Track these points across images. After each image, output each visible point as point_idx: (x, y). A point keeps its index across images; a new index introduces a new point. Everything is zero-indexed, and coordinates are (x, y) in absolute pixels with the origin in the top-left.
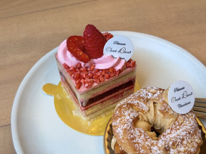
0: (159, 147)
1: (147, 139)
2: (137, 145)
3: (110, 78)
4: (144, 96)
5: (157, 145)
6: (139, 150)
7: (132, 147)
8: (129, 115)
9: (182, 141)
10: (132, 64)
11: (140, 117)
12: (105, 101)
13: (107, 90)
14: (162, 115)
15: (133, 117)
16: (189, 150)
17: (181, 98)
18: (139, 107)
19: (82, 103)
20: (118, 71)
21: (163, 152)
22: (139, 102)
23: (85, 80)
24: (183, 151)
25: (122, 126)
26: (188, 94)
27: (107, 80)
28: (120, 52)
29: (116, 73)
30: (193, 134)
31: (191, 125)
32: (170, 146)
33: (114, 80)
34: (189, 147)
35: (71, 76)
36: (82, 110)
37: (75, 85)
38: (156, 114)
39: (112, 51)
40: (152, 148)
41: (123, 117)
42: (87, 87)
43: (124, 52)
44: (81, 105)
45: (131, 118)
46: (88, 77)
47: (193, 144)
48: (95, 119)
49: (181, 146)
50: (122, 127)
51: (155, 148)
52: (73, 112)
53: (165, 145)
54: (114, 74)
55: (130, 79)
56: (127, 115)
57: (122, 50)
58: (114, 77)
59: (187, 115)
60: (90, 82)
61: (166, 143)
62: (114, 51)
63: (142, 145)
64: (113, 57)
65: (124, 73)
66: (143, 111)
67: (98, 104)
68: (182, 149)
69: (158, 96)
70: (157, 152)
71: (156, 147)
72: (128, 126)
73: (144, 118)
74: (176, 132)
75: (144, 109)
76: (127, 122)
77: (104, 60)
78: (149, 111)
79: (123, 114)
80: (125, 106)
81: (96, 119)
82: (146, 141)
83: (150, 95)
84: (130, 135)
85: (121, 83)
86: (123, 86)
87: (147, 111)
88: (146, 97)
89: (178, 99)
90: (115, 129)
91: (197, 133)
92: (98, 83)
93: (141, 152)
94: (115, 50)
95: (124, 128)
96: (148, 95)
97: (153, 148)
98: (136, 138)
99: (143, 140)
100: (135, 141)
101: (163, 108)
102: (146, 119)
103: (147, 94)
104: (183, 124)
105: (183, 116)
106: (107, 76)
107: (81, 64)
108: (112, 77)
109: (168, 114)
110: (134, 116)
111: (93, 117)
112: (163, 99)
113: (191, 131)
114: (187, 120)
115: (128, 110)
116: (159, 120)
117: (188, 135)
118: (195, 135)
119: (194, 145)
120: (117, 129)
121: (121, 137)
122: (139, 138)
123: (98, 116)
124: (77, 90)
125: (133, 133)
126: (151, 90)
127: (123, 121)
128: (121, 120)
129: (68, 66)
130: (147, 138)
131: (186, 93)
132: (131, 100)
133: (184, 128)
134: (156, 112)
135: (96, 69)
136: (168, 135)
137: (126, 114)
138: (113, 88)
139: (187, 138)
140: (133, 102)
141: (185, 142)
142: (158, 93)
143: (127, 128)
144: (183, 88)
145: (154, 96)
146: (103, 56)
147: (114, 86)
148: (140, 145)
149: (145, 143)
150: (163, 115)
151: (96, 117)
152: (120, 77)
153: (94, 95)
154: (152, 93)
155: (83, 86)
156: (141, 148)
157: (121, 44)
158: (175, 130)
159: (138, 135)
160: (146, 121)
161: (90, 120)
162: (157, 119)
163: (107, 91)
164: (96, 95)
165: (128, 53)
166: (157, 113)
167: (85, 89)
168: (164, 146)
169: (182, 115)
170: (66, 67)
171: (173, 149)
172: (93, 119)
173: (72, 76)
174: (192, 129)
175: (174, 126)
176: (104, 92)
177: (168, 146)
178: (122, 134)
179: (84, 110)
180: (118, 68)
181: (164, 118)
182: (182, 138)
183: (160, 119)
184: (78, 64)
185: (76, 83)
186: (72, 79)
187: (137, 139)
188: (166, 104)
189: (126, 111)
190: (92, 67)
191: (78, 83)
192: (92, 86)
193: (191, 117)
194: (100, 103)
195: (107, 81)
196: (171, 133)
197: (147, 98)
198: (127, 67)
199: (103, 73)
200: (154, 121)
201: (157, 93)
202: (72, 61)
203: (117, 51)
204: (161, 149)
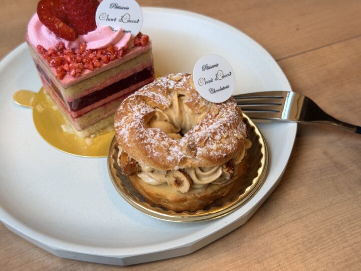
0: (181, 146)
1: (163, 138)
2: (149, 146)
3: (111, 62)
4: (163, 85)
5: (177, 144)
6: (152, 152)
7: (142, 151)
8: (139, 110)
9: (213, 136)
10: (144, 41)
11: (157, 114)
12: (109, 102)
13: (109, 82)
14: (190, 110)
15: (144, 113)
16: (225, 147)
17: (214, 80)
18: (155, 101)
19: (70, 104)
20: (121, 50)
21: (186, 153)
22: (155, 94)
23: (71, 65)
24: (215, 149)
25: (128, 125)
26: (224, 75)
27: (105, 65)
28: (121, 20)
29: (118, 54)
30: (231, 126)
31: (229, 116)
32: (196, 143)
33: (117, 67)
34: (224, 144)
35: (49, 62)
36: (74, 118)
37: (56, 74)
38: (182, 111)
39: (109, 20)
40: (170, 149)
41: (129, 114)
42: (74, 76)
43: (128, 21)
44: (69, 110)
45: (142, 114)
46: (74, 61)
47: (231, 140)
48: (98, 135)
49: (213, 143)
50: (127, 127)
51: (176, 149)
52: (63, 126)
53: (188, 142)
54: (115, 55)
55: (145, 67)
56: (136, 111)
57: (125, 17)
58: (117, 60)
59: (224, 104)
60: (78, 68)
61: (191, 139)
62: (112, 20)
63: (156, 146)
64: (111, 29)
65: (132, 54)
66: (161, 106)
67: (97, 109)
68: (214, 147)
69: (185, 84)
70: (178, 153)
71: (176, 147)
72: (136, 124)
73: (165, 117)
74: (208, 127)
75: (163, 103)
76: (135, 120)
77: (98, 34)
78: (171, 106)
79: (131, 110)
80: (133, 99)
81: (100, 135)
82: (162, 141)
83: (172, 83)
84: (138, 134)
85: (130, 72)
86: (135, 78)
87: (168, 107)
88: (165, 86)
89: (210, 82)
90: (119, 131)
91: (238, 127)
92: (91, 70)
93: (155, 155)
94: (114, 18)
95: (130, 127)
96: (170, 84)
97: (172, 149)
98: (147, 138)
99: (158, 140)
100: (145, 141)
101: (191, 100)
102: (167, 117)
103: (167, 83)
104: (218, 116)
105: (218, 106)
106: (104, 58)
107: (63, 44)
108: (112, 60)
109: (198, 107)
110: (146, 112)
111: (93, 132)
112: (191, 88)
113: (227, 122)
114: (225, 111)
115: (138, 104)
116: (188, 119)
117: (222, 128)
118: (235, 128)
119: (233, 141)
120: (121, 130)
121: (126, 140)
122: (153, 138)
123: (102, 131)
124: (59, 81)
125: (143, 132)
126: (174, 77)
127: (130, 118)
128: (127, 118)
129: (44, 49)
130: (164, 136)
131: (221, 73)
132: (144, 91)
133: (219, 121)
134: (183, 107)
135: (87, 50)
136: (196, 133)
137: (134, 109)
138: (119, 80)
139: (222, 131)
140: (146, 94)
141: (218, 137)
142: (184, 79)
143: (134, 126)
144: (217, 65)
145: (177, 85)
146: (97, 29)
147: (120, 78)
148: (153, 146)
149: (160, 143)
150: (192, 109)
151: (99, 131)
152: (127, 62)
153: (88, 90)
154: (175, 81)
155: (67, 76)
156: (155, 150)
157: (122, 8)
158: (207, 125)
159: (152, 135)
160: (168, 121)
161: (89, 137)
162: (184, 119)
163: (110, 86)
164: (91, 91)
165: (135, 22)
166: (184, 110)
167: (72, 79)
168: (187, 144)
169: (217, 104)
170: (42, 50)
171: (200, 148)
172: (94, 135)
173: (51, 62)
174: (230, 120)
175: (205, 120)
176: (105, 86)
177: (193, 143)
178: (128, 136)
179: (77, 117)
180: (121, 45)
181: (194, 114)
182: (213, 131)
183: (189, 117)
184: (60, 44)
185: (57, 71)
186: (51, 67)
187: (149, 139)
188: (196, 94)
189: (134, 105)
190: (81, 48)
191: (61, 71)
192: (82, 75)
193: (230, 107)
194: (101, 106)
195: (105, 67)
196: (200, 130)
197: (168, 88)
198: (136, 45)
199: (99, 55)
200: (180, 121)
201: (182, 81)
202: (49, 40)
203: (117, 20)
204: (184, 149)
